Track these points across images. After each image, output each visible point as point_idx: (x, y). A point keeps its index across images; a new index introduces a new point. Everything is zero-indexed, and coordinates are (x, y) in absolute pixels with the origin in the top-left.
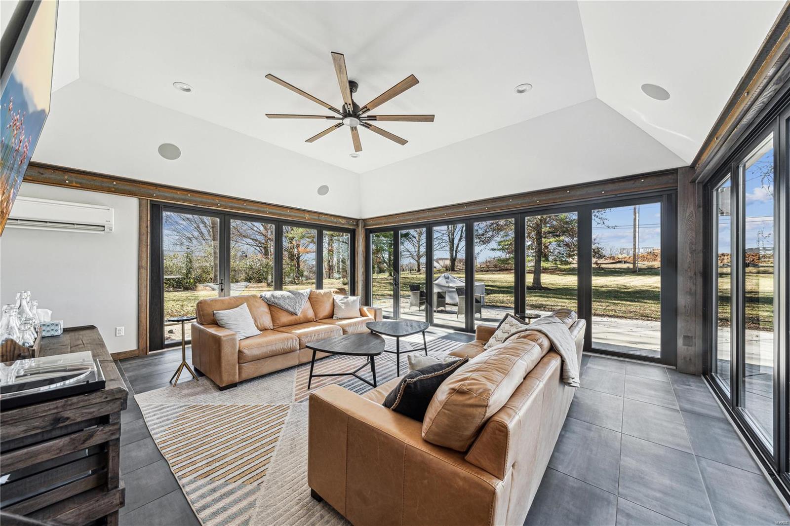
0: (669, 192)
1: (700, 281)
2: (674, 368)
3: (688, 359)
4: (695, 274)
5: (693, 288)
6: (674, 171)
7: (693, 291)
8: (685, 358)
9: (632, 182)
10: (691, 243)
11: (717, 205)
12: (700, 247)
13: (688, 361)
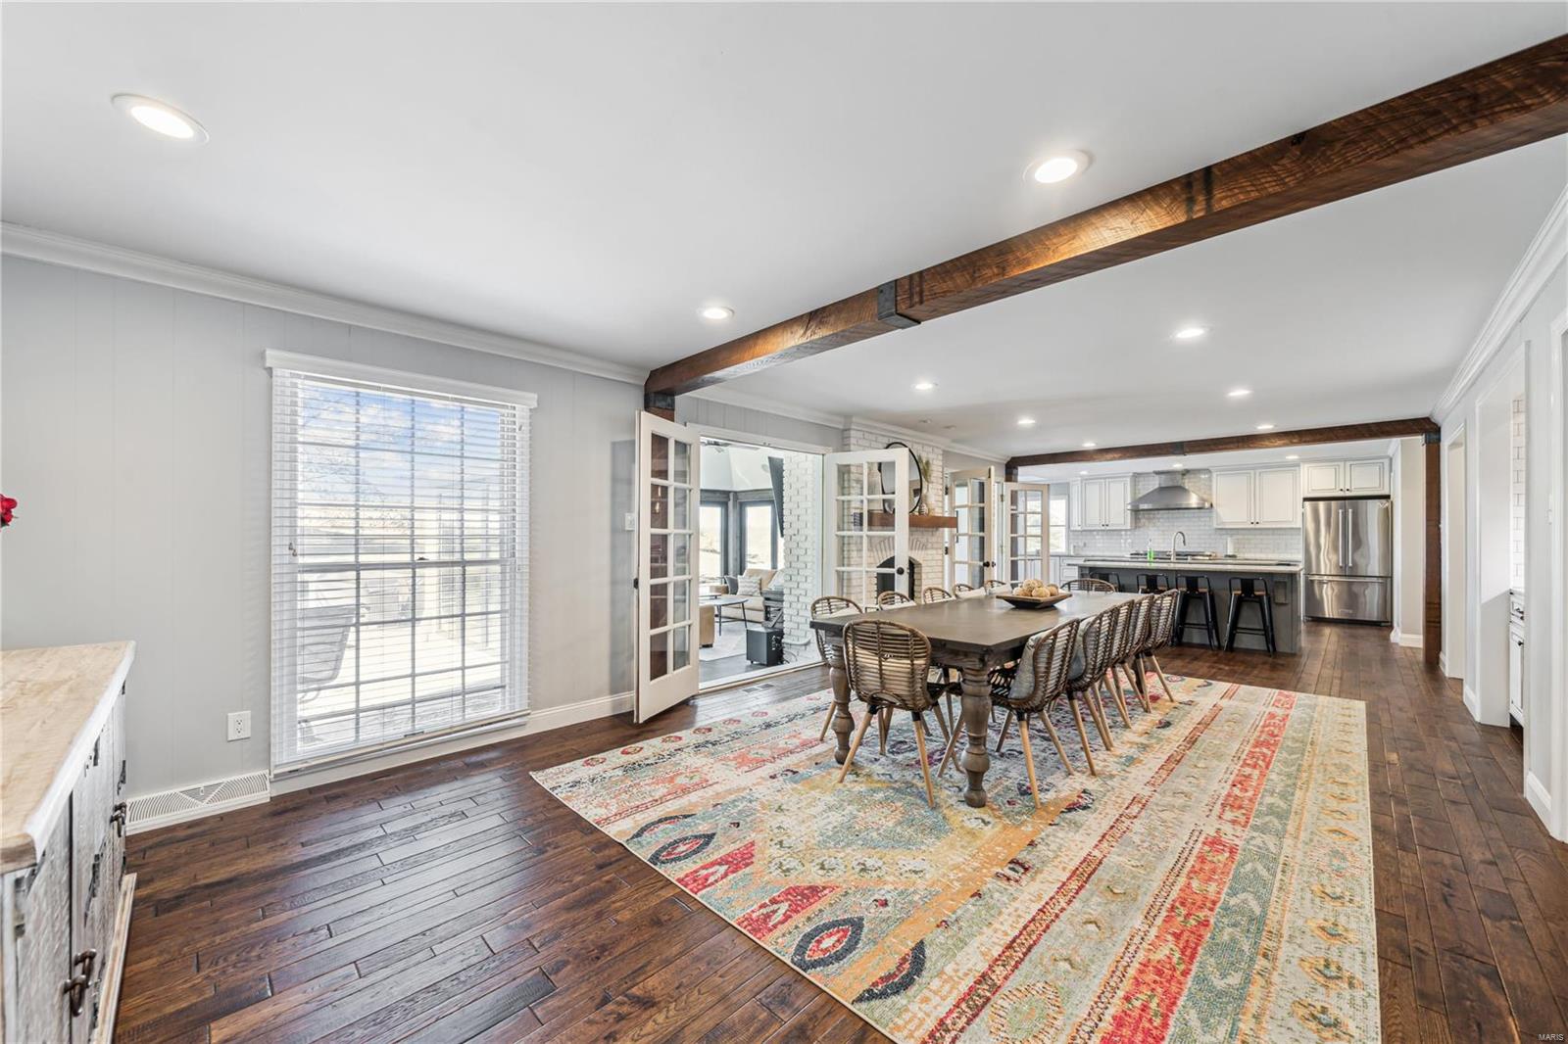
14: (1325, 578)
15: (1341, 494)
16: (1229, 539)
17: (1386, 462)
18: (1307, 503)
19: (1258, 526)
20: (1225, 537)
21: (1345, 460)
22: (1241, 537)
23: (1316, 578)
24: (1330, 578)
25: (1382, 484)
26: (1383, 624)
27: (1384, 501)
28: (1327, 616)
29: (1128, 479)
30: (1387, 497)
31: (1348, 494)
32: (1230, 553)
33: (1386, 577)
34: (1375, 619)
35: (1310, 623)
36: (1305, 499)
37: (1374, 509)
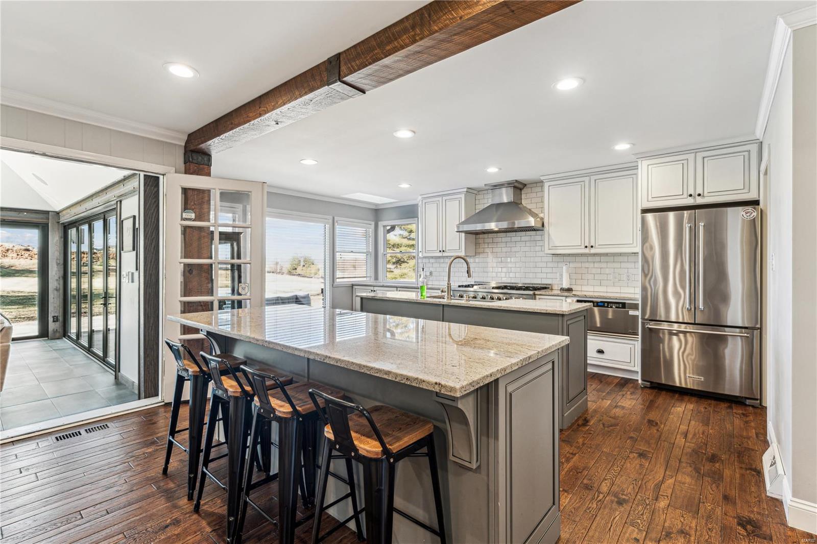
0: (44, 225)
1: (61, 282)
2: (47, 338)
3: (55, 330)
4: (59, 278)
5: (58, 286)
6: (47, 212)
7: (58, 288)
8: (53, 330)
9: (18, 213)
10: (57, 259)
11: (71, 237)
12: (62, 262)
13: (55, 332)
14: (675, 327)
15: (690, 202)
16: (564, 267)
17: (754, 148)
18: (650, 217)
19: (593, 251)
20: (560, 265)
21: (696, 151)
22: (579, 265)
23: (665, 326)
24: (683, 328)
25: (747, 186)
26: (748, 402)
27: (750, 209)
28: (678, 384)
29: (463, 196)
30: (756, 203)
31: (700, 201)
32: (565, 286)
33: (753, 328)
34: (737, 393)
35: (648, 391)
36: (645, 211)
37: (736, 220)
